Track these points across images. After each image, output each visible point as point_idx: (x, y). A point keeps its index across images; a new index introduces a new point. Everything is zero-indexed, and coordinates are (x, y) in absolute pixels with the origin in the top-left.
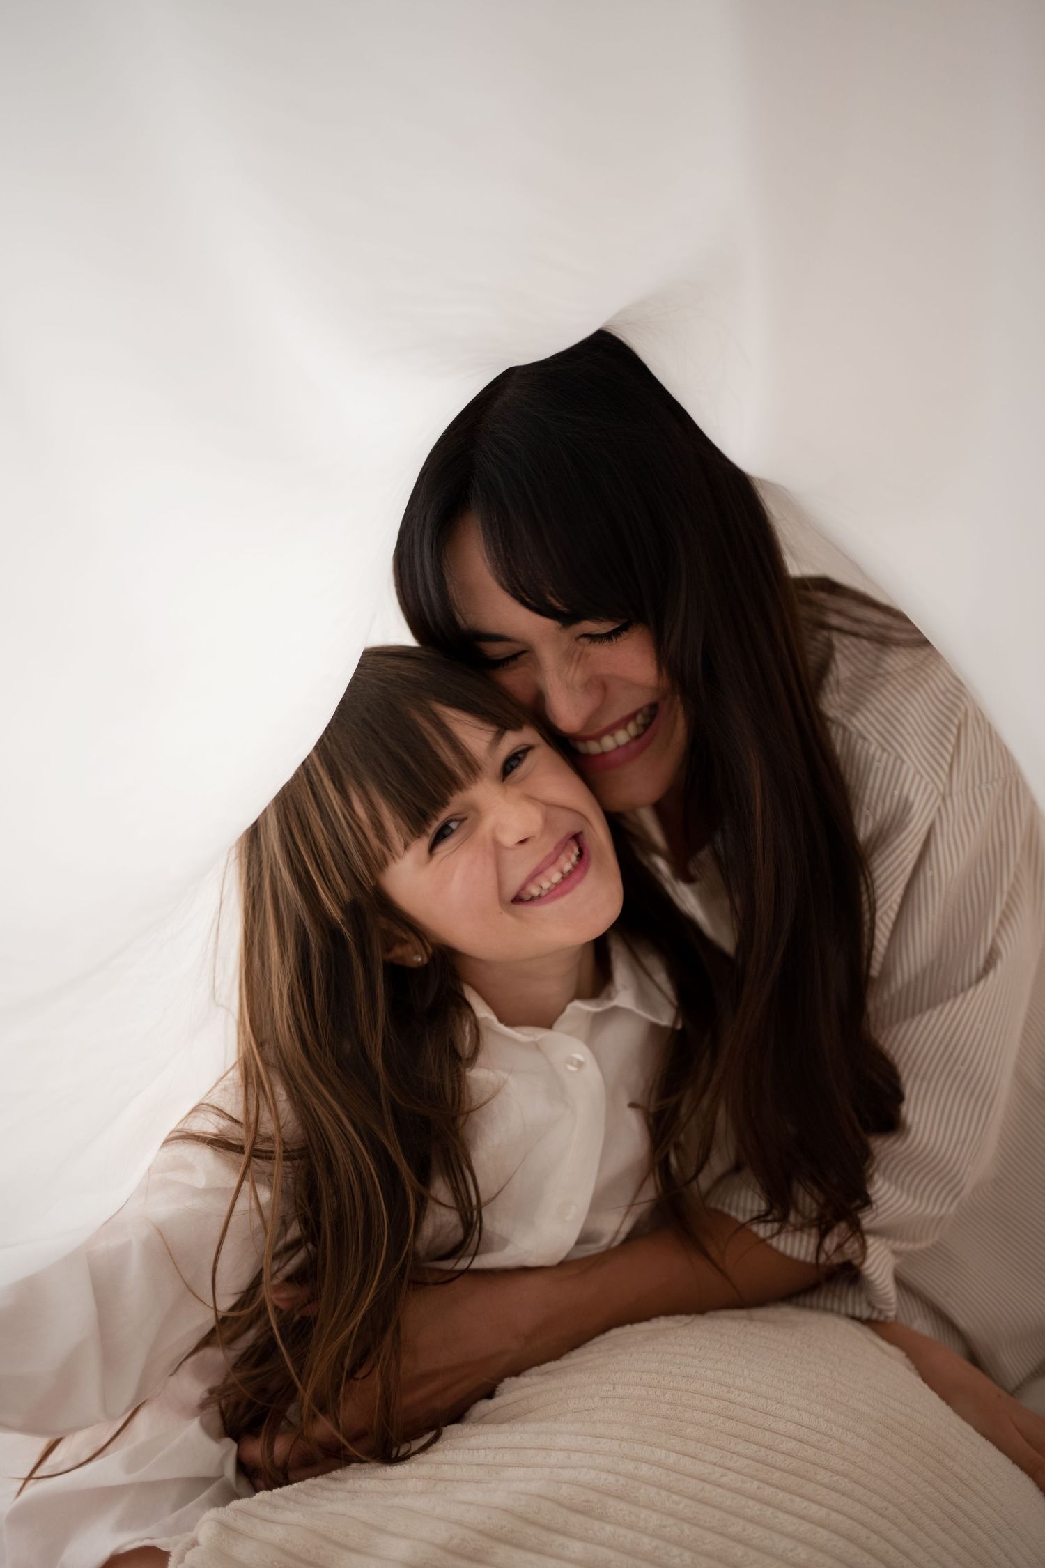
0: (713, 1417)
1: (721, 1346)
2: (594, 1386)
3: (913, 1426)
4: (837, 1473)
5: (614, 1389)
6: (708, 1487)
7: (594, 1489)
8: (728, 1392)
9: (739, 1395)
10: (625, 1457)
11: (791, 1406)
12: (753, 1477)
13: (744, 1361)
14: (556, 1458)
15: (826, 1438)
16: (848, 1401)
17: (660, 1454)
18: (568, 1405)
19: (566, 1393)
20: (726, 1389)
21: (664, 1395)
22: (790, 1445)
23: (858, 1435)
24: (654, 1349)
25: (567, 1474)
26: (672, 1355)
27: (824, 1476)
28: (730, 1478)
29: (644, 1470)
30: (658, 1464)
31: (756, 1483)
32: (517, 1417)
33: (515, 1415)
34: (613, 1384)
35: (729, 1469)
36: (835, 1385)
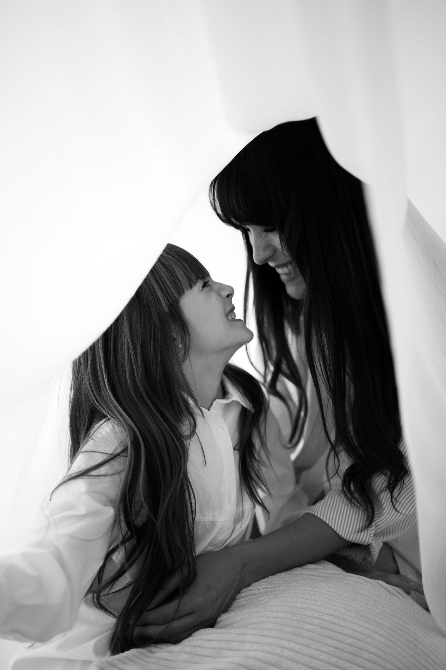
0: (315, 627)
1: (318, 594)
2: (263, 612)
3: (404, 630)
4: (371, 653)
5: (272, 613)
6: (314, 661)
7: (264, 662)
8: (322, 616)
9: (327, 617)
10: (277, 646)
11: (350, 622)
12: (334, 656)
13: (329, 601)
14: (247, 646)
15: (366, 637)
16: (375, 619)
17: (293, 645)
18: (251, 620)
19: (250, 615)
20: (321, 614)
21: (294, 616)
22: (350, 640)
23: (380, 635)
24: (289, 595)
25: (251, 654)
26: (297, 599)
27: (366, 655)
28: (324, 657)
29: (286, 653)
30: (291, 650)
31: (335, 659)
32: (229, 626)
33: (228, 625)
34: (271, 611)
35: (323, 652)
36: (369, 611)
